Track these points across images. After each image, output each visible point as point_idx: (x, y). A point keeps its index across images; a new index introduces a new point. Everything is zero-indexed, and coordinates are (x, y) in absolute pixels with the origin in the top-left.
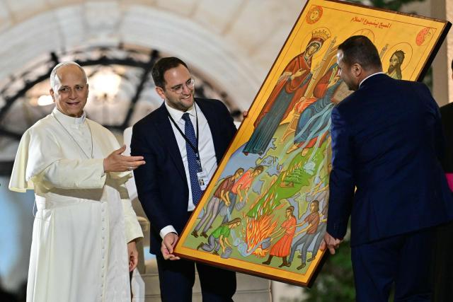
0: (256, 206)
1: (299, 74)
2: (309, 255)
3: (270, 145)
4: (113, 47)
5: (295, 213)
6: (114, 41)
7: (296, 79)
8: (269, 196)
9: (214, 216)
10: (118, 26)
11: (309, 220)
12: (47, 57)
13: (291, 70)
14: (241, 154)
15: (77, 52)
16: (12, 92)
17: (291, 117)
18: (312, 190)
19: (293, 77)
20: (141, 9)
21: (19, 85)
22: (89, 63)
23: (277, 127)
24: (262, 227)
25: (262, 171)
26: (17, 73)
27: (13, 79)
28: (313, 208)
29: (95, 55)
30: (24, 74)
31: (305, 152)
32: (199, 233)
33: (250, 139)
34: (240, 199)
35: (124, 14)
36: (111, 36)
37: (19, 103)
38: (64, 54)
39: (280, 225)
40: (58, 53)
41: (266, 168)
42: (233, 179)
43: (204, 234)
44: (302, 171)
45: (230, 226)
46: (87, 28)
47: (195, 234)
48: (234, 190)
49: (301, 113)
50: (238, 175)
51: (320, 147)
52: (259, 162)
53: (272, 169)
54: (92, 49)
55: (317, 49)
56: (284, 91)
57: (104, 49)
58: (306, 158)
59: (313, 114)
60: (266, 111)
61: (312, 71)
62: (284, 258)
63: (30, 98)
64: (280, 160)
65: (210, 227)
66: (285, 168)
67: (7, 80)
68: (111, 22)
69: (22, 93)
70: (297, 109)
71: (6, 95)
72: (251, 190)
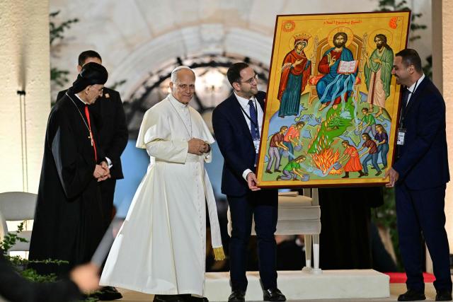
0: (313, 145)
1: (298, 62)
2: (381, 166)
3: (301, 108)
4: (218, 54)
5: (351, 143)
6: (220, 51)
7: (297, 66)
8: (321, 138)
9: (279, 158)
10: (222, 41)
11: (366, 145)
12: (174, 60)
13: (289, 61)
14: (277, 118)
15: (195, 58)
16: (150, 84)
17: (308, 89)
18: (357, 128)
19: (294, 65)
20: (238, 30)
21: (155, 79)
22: (203, 65)
23: (299, 96)
24: (327, 157)
25: (304, 125)
26: (154, 71)
27: (151, 75)
28: (365, 138)
29: (207, 60)
30: (159, 72)
31: (335, 107)
32: (272, 170)
33: (280, 108)
34: (295, 144)
35: (227, 33)
36: (218, 47)
37: (155, 91)
38: (186, 59)
39: (342, 153)
40: (182, 58)
41: (306, 123)
42: (281, 133)
43: (276, 170)
44: (341, 118)
45: (298, 162)
46: (202, 41)
47: (268, 171)
48: (286, 139)
49: (317, 85)
50: (284, 131)
51: (346, 101)
52: (297, 120)
53: (313, 122)
54: (205, 55)
55: (305, 45)
56: (291, 75)
57: (213, 56)
58: (339, 110)
59: (327, 84)
60: (283, 89)
61: (309, 59)
62: (360, 171)
63: (162, 87)
64: (316, 115)
65: (280, 165)
66: (324, 119)
67: (148, 76)
68: (218, 38)
69: (157, 85)
70: (310, 83)
71: (146, 85)
72: (301, 137)
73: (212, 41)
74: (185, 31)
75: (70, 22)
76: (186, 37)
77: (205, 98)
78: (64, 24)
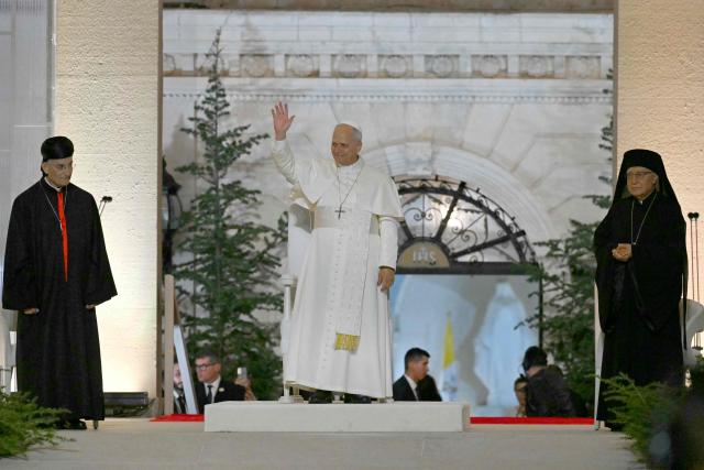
4: (430, 178)
6: (431, 174)
29: (417, 184)
35: (435, 153)
36: (427, 168)
46: (408, 162)
57: (423, 179)
68: (425, 158)
73: (419, 162)
74: (388, 150)
75: (259, 137)
76: (390, 158)
77: (414, 228)
78: (253, 139)
